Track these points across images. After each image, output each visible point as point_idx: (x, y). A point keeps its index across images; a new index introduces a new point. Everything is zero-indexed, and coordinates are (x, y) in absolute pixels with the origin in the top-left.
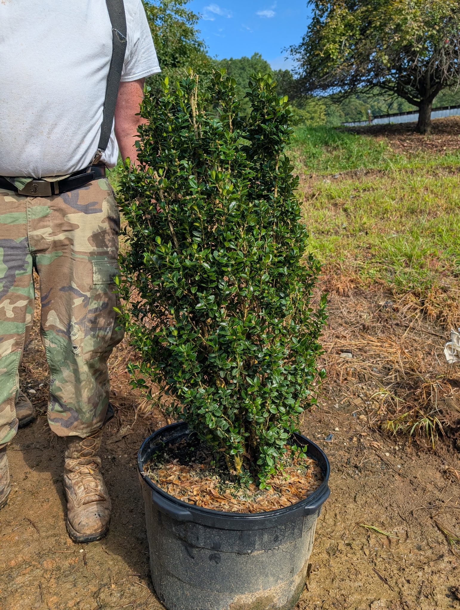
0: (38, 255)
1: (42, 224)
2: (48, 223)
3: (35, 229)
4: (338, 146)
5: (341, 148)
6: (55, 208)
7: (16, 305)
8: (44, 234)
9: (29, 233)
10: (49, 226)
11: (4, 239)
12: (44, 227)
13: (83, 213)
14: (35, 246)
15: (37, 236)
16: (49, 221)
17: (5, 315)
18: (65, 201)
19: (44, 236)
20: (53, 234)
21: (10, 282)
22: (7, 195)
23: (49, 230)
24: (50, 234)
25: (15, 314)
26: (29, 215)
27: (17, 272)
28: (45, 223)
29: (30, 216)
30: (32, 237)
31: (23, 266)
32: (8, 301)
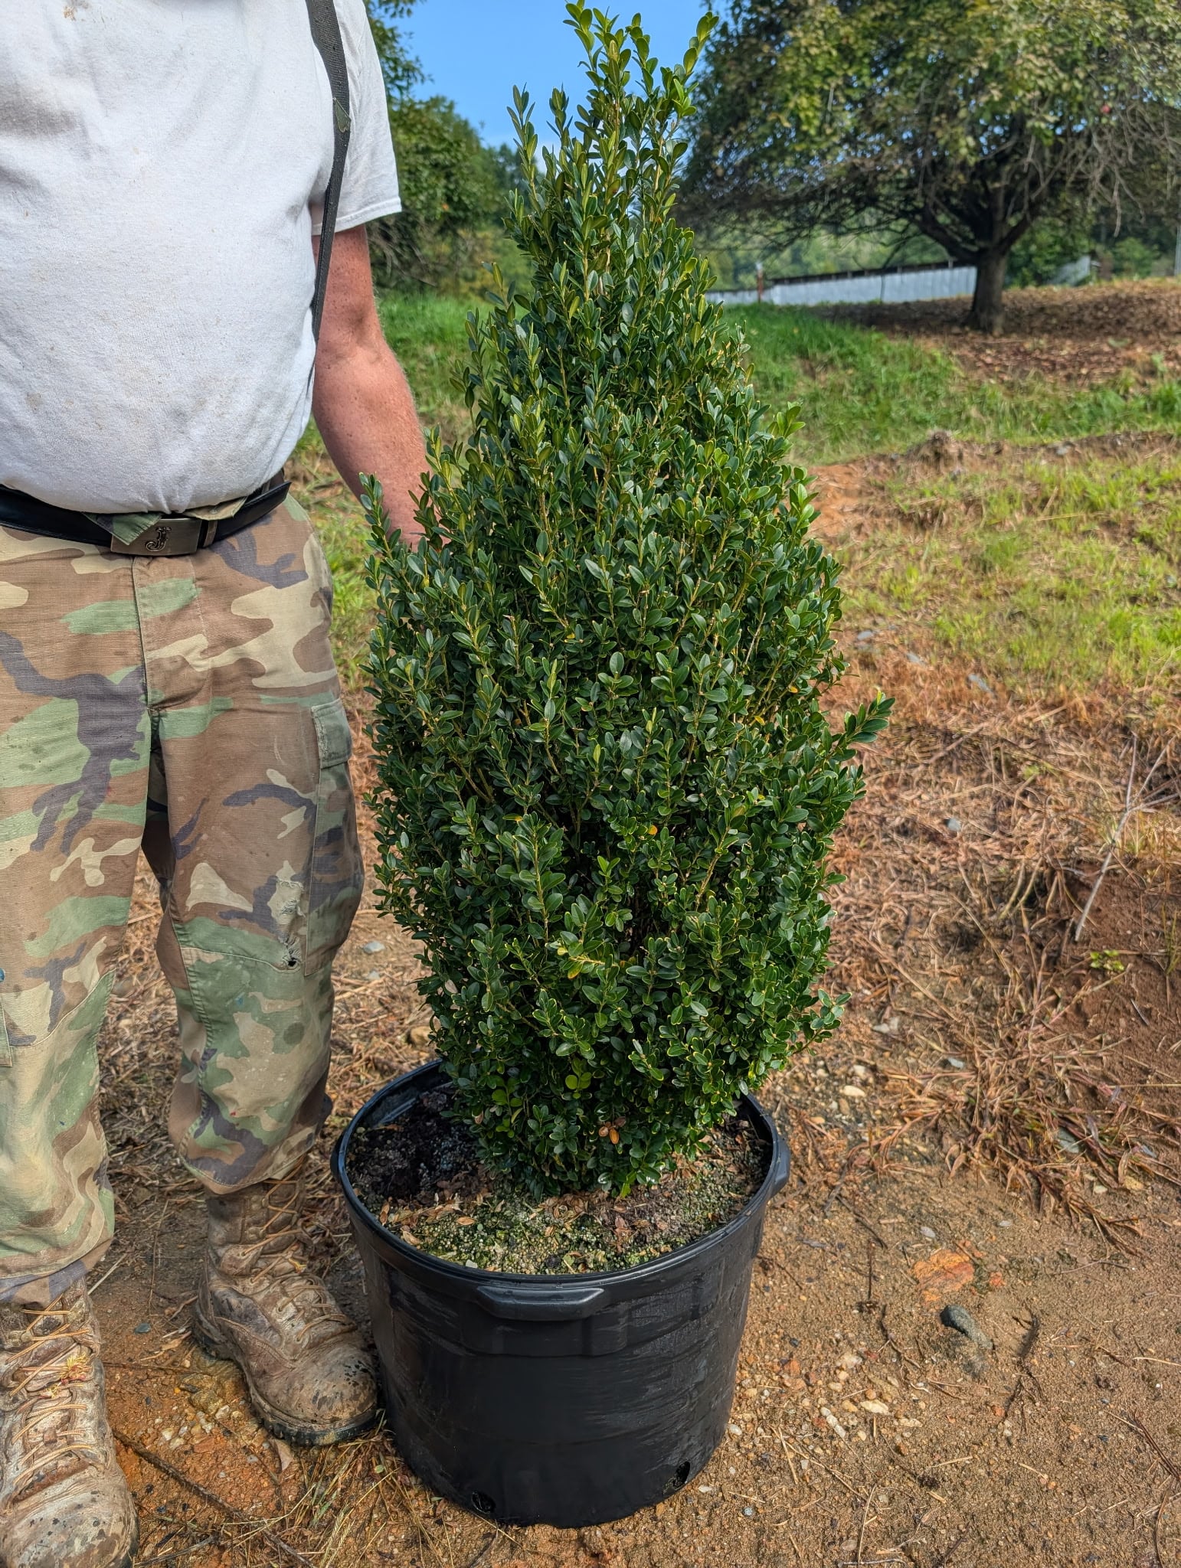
0: (169, 711)
1: (179, 626)
2: (195, 623)
3: (163, 643)
4: (831, 360)
5: (840, 365)
6: (206, 583)
7: (109, 852)
8: (188, 653)
9: (148, 656)
10: (198, 631)
11: (80, 676)
12: (187, 634)
13: (272, 588)
14: (164, 688)
15: (172, 660)
16: (197, 617)
17: (83, 881)
18: (230, 562)
19: (188, 659)
20: (212, 650)
21: (97, 790)
22: (80, 555)
23: (201, 641)
24: (203, 652)
25: (106, 876)
26: (145, 605)
27: (114, 762)
28: (188, 625)
29: (147, 610)
30: (158, 664)
31: (130, 746)
32: (91, 841)
